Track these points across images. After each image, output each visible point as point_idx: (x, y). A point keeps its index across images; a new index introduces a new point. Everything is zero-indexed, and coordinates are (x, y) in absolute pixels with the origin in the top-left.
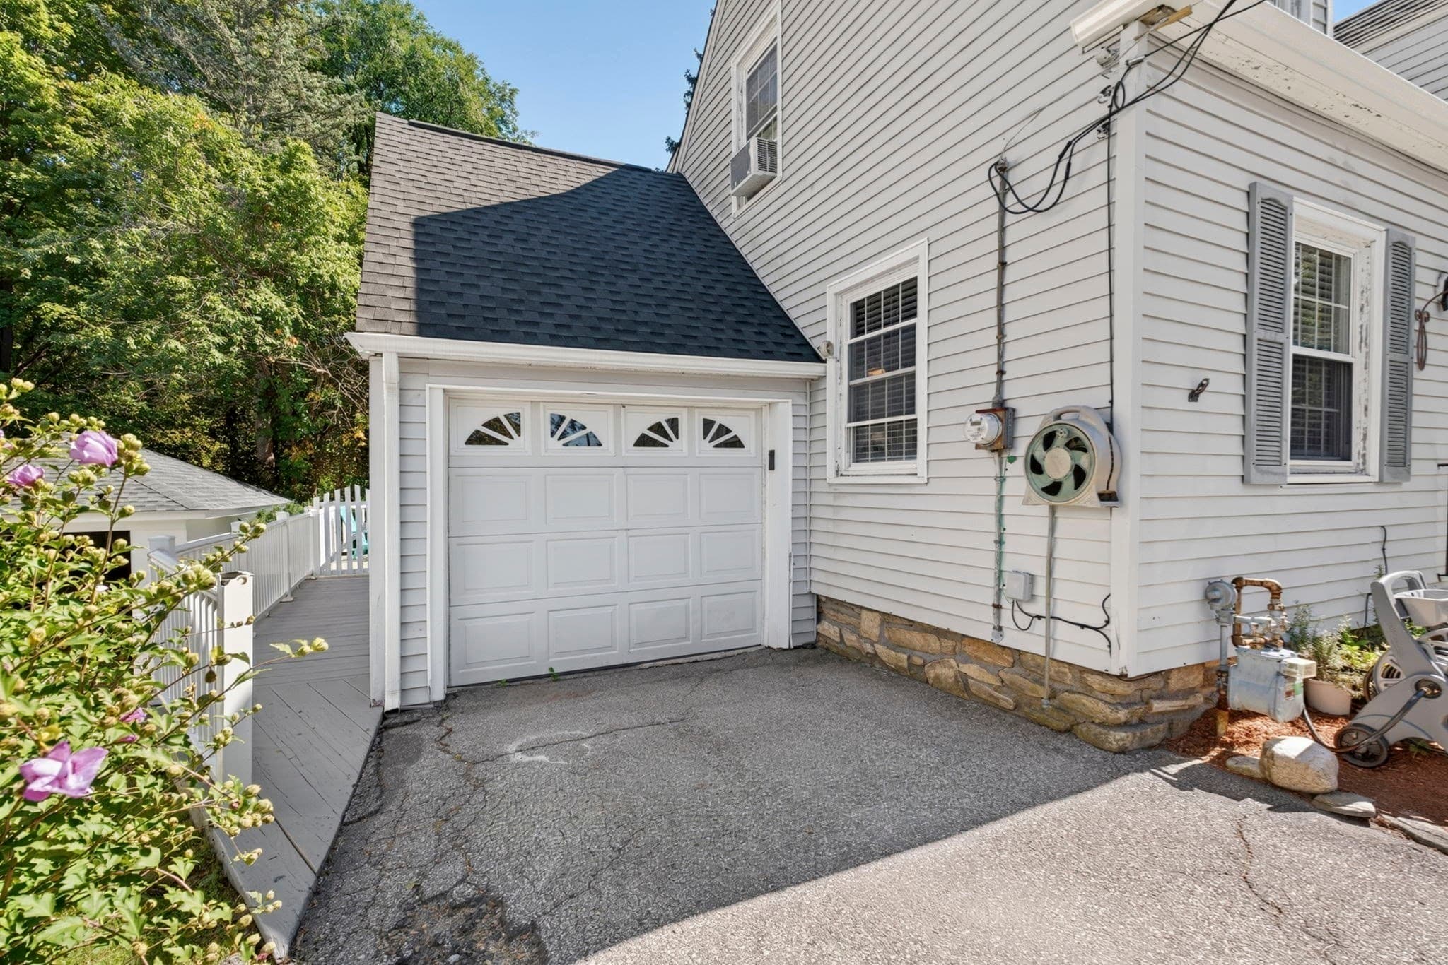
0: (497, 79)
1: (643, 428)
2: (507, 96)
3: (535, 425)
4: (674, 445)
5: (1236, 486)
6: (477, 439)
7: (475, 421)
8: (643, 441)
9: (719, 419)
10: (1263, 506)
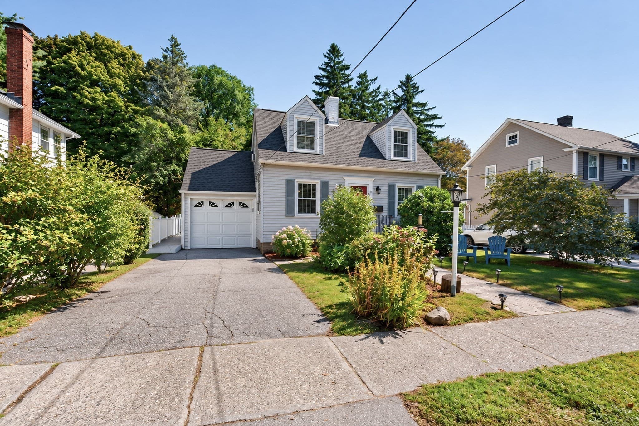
0: (247, 85)
1: (227, 204)
2: (249, 90)
3: (206, 204)
4: (233, 207)
5: (285, 217)
6: (196, 206)
7: (196, 203)
8: (227, 206)
9: (243, 202)
10: (287, 220)
